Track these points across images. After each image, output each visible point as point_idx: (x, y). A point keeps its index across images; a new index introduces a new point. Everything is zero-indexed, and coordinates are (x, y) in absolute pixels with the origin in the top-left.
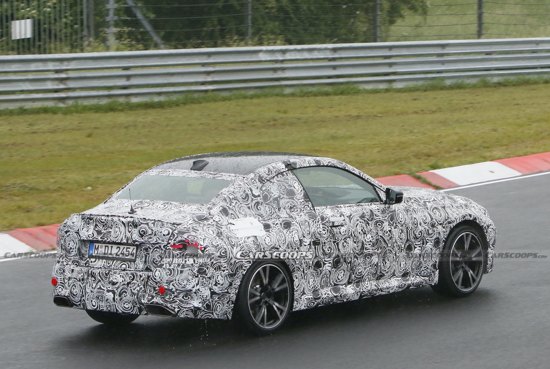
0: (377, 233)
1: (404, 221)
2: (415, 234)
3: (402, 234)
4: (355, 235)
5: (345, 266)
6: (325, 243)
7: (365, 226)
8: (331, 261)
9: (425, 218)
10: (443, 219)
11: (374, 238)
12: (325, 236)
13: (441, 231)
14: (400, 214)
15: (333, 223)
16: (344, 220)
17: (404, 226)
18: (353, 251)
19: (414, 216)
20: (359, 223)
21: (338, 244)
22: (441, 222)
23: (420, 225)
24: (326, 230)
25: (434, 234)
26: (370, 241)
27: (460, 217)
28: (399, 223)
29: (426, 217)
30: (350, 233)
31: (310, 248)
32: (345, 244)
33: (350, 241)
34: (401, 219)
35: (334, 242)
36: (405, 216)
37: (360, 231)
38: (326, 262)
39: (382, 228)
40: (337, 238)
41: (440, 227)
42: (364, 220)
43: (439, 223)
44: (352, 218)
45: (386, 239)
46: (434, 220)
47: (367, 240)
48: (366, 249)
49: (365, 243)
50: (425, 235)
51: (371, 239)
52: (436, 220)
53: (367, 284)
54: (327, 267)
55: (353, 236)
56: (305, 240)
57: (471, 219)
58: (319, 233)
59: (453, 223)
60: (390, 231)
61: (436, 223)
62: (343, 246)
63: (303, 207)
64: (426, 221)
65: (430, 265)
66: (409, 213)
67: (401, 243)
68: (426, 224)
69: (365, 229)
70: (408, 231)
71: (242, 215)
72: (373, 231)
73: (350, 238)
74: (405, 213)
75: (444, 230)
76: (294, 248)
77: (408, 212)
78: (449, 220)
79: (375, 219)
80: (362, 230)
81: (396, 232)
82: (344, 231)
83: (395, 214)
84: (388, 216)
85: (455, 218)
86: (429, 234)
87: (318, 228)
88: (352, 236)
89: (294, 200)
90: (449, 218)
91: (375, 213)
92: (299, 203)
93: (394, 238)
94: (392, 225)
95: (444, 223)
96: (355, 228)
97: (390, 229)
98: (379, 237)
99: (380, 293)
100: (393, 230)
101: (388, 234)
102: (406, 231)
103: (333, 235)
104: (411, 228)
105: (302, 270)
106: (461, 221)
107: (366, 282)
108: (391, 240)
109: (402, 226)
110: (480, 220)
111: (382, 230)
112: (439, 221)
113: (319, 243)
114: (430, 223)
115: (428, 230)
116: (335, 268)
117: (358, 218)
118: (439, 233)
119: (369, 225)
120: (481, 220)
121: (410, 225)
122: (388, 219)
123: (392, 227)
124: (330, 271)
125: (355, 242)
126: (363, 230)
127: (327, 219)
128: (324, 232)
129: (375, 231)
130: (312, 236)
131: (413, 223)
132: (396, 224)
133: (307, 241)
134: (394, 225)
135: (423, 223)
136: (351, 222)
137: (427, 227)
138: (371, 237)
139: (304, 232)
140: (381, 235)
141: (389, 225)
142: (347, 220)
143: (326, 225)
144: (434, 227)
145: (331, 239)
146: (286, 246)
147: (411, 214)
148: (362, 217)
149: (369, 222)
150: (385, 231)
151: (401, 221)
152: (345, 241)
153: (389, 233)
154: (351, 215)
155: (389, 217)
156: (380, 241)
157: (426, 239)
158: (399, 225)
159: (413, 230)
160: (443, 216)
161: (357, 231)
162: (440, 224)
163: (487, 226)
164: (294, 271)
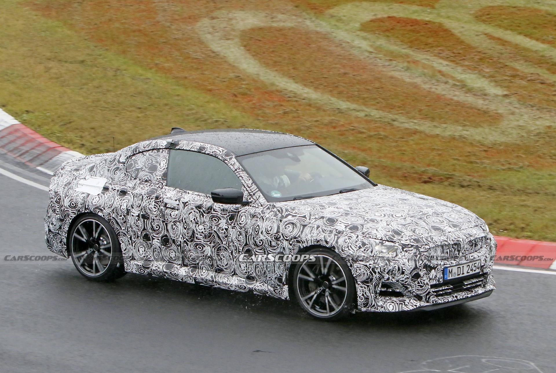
0: (211, 227)
1: (243, 225)
2: (255, 242)
3: (240, 236)
4: (185, 222)
5: (174, 247)
6: (154, 220)
7: (198, 217)
8: (160, 238)
9: (269, 229)
10: (292, 236)
11: (207, 230)
12: (155, 213)
13: (287, 247)
14: (244, 217)
15: (166, 204)
16: (178, 205)
17: (243, 229)
18: (182, 236)
19: (259, 223)
20: (193, 212)
21: (166, 224)
22: (288, 238)
23: (262, 233)
24: (157, 208)
25: (278, 248)
26: (202, 232)
27: (312, 240)
28: (238, 225)
29: (272, 228)
30: (181, 219)
31: (138, 220)
32: (174, 227)
33: (180, 226)
34: (242, 222)
35: (163, 222)
36: (247, 220)
37: (192, 219)
38: (154, 238)
39: (217, 224)
40: (166, 219)
41: (286, 243)
42: (200, 211)
43: (286, 238)
44: (187, 205)
45: (220, 235)
46: (280, 234)
47: (198, 230)
48: (196, 238)
49: (196, 232)
50: (266, 245)
51: (203, 230)
52: (282, 234)
53: (204, 273)
54: (156, 243)
55: (184, 221)
56: (133, 210)
57: (328, 246)
58: (150, 209)
59: (303, 243)
60: (226, 229)
61: (282, 238)
62: (172, 228)
63: (157, 183)
64: (270, 232)
65: (274, 277)
66: (255, 219)
67: (239, 245)
68: (269, 235)
69: (198, 219)
70: (248, 235)
71: (99, 175)
72: (207, 223)
73: (180, 222)
74: (249, 217)
75: (291, 247)
76: (120, 215)
77: (254, 217)
78: (299, 239)
79: (212, 214)
80: (194, 219)
81: (233, 233)
82: (175, 214)
83: (238, 215)
84: (228, 214)
85: (306, 239)
86: (271, 246)
87: (150, 204)
88: (182, 221)
89: (152, 175)
90: (300, 237)
91: (215, 208)
92: (155, 179)
93: (231, 238)
94: (230, 225)
95: (291, 239)
96: (187, 215)
97: (227, 227)
98: (213, 231)
99: (218, 286)
100: (230, 229)
101: (223, 232)
102: (245, 235)
103: (163, 215)
104: (250, 233)
105: (129, 237)
106: (313, 244)
107: (204, 271)
108: (227, 238)
109: (241, 228)
110: (340, 250)
111: (217, 226)
112: (286, 236)
113: (149, 218)
114: (273, 235)
115: (270, 242)
116: (164, 245)
117: (194, 207)
118: (284, 248)
119: (203, 217)
120: (343, 251)
121: (250, 231)
122: (227, 217)
123: (230, 227)
124: (159, 247)
125: (185, 229)
126: (196, 219)
127: (161, 199)
128: (154, 210)
129: (208, 225)
130: (142, 209)
131: (254, 230)
132: (234, 224)
133: (136, 212)
134: (233, 225)
135: (264, 233)
136: (185, 208)
137: (270, 238)
138: (203, 229)
139: (134, 204)
140: (215, 230)
141: (226, 223)
142: (181, 205)
143: (158, 204)
144: (278, 240)
145: (160, 217)
146: (111, 210)
147: (257, 221)
148: (199, 207)
149: (204, 214)
150: (220, 228)
151: (240, 224)
152: (174, 224)
153: (224, 230)
154: (187, 202)
155: (228, 216)
156: (213, 235)
157: (268, 249)
158: (238, 227)
159: (252, 237)
160: (294, 233)
161: (189, 219)
162: (287, 240)
163: (352, 260)
164: (120, 235)
